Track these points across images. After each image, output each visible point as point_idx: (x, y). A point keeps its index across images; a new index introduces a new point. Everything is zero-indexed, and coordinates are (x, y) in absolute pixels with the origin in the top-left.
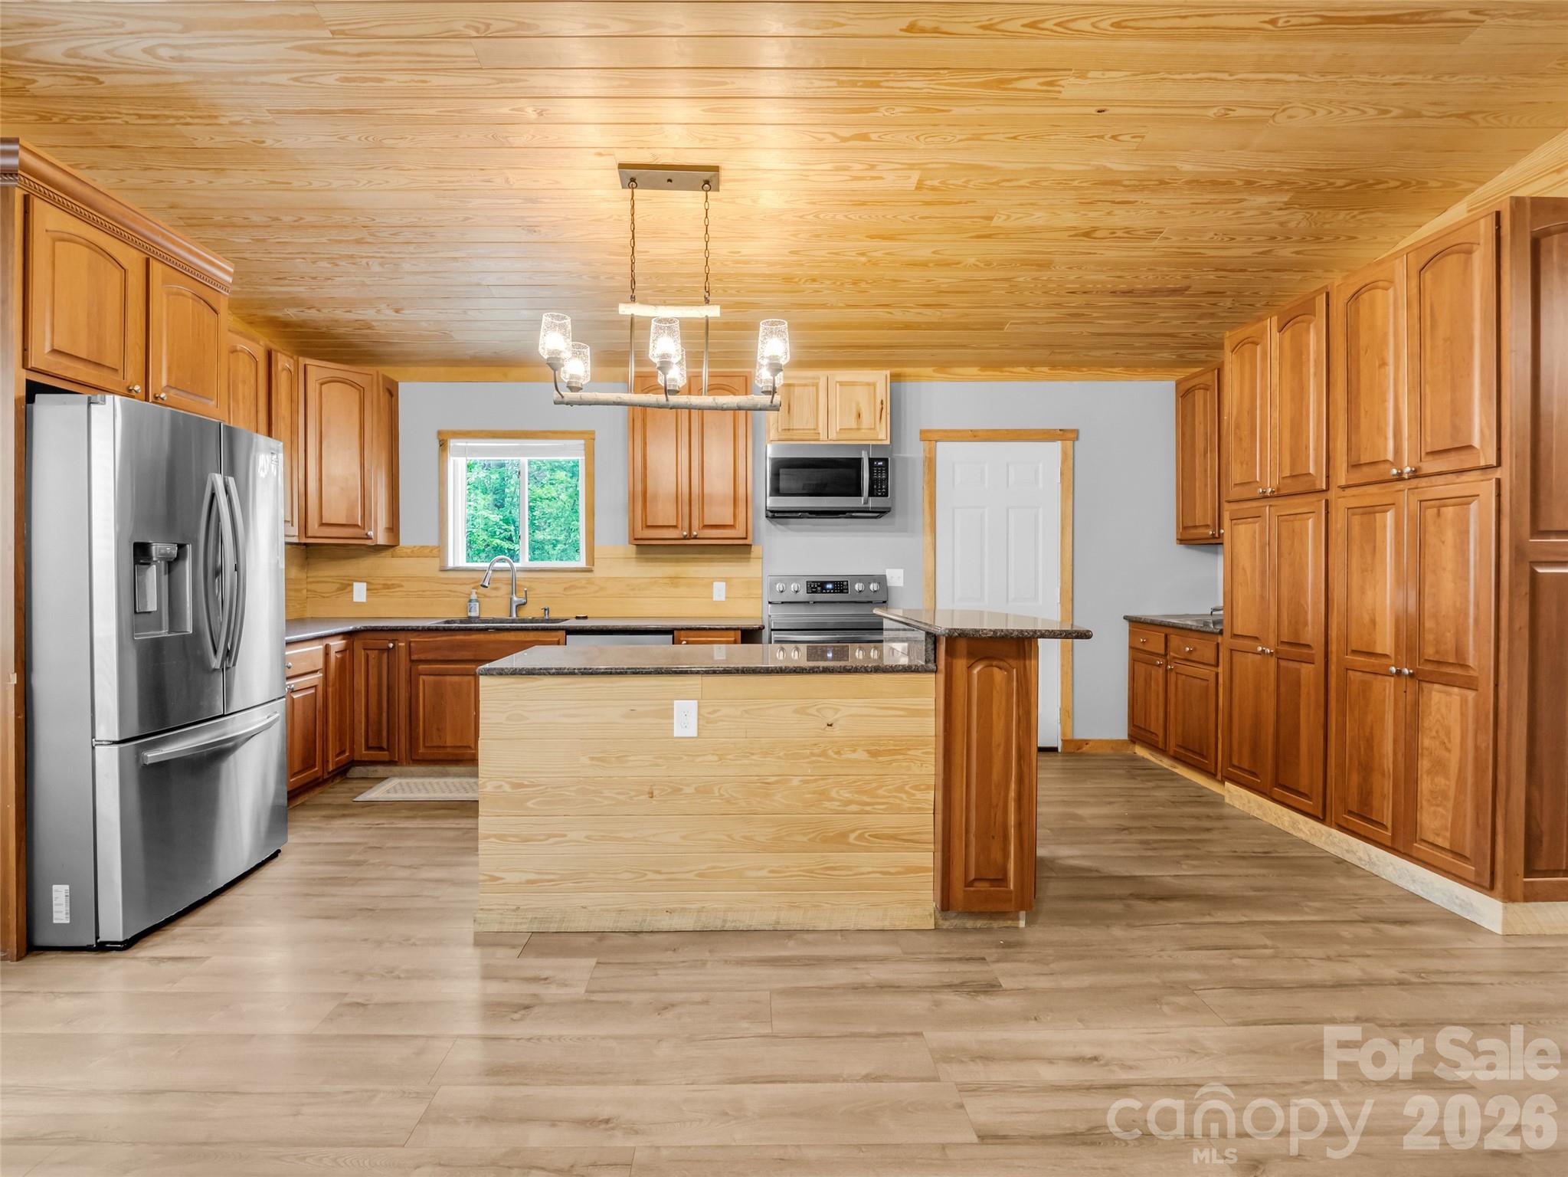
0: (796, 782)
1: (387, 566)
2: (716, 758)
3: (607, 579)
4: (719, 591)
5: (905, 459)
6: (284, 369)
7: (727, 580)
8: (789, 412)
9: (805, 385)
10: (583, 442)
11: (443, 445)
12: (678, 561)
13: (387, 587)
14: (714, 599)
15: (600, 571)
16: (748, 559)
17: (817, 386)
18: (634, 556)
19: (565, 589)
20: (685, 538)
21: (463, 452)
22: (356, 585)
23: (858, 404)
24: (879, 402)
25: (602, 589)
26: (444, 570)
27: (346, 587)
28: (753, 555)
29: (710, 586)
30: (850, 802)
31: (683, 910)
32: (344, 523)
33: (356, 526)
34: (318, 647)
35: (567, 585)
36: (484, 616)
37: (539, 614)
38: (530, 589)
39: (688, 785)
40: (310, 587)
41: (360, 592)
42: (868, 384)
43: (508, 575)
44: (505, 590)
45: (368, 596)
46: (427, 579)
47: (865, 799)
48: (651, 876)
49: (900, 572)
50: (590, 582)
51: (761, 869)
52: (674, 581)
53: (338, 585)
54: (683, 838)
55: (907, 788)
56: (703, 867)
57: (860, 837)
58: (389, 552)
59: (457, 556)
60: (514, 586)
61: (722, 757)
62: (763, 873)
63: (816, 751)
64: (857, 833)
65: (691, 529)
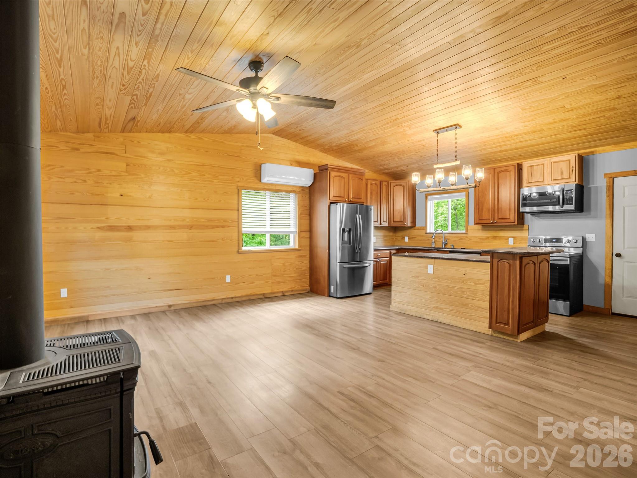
0: (456, 288)
1: (414, 232)
2: (437, 280)
3: (472, 237)
4: (511, 241)
5: (597, 187)
6: (385, 185)
7: (514, 238)
8: (531, 176)
9: (538, 165)
10: (465, 193)
11: (426, 198)
12: (496, 230)
13: (413, 238)
14: (509, 244)
15: (470, 234)
16: (522, 230)
17: (543, 165)
18: (481, 229)
19: (459, 239)
20: (492, 223)
21: (432, 199)
22: (406, 237)
23: (561, 169)
24: (571, 167)
25: (470, 239)
26: (426, 233)
27: (403, 238)
28: (524, 229)
29: (508, 239)
30: (469, 296)
31: (429, 315)
32: (399, 221)
33: (402, 222)
34: (388, 252)
35: (460, 238)
36: (436, 247)
37: (451, 247)
38: (449, 239)
39: (431, 285)
40: (396, 237)
41: (407, 239)
42: (567, 161)
43: (442, 235)
44: (442, 239)
45: (408, 240)
46: (422, 236)
47: (473, 295)
48: (423, 305)
49: (593, 235)
50: (467, 237)
51: (447, 309)
52: (495, 238)
53: (402, 237)
54: (430, 298)
55: (485, 294)
56: (434, 305)
57: (472, 306)
58: (413, 228)
59: (431, 229)
60: (444, 238)
61: (438, 279)
62: (448, 310)
63: (461, 281)
64: (471, 304)
65: (494, 220)
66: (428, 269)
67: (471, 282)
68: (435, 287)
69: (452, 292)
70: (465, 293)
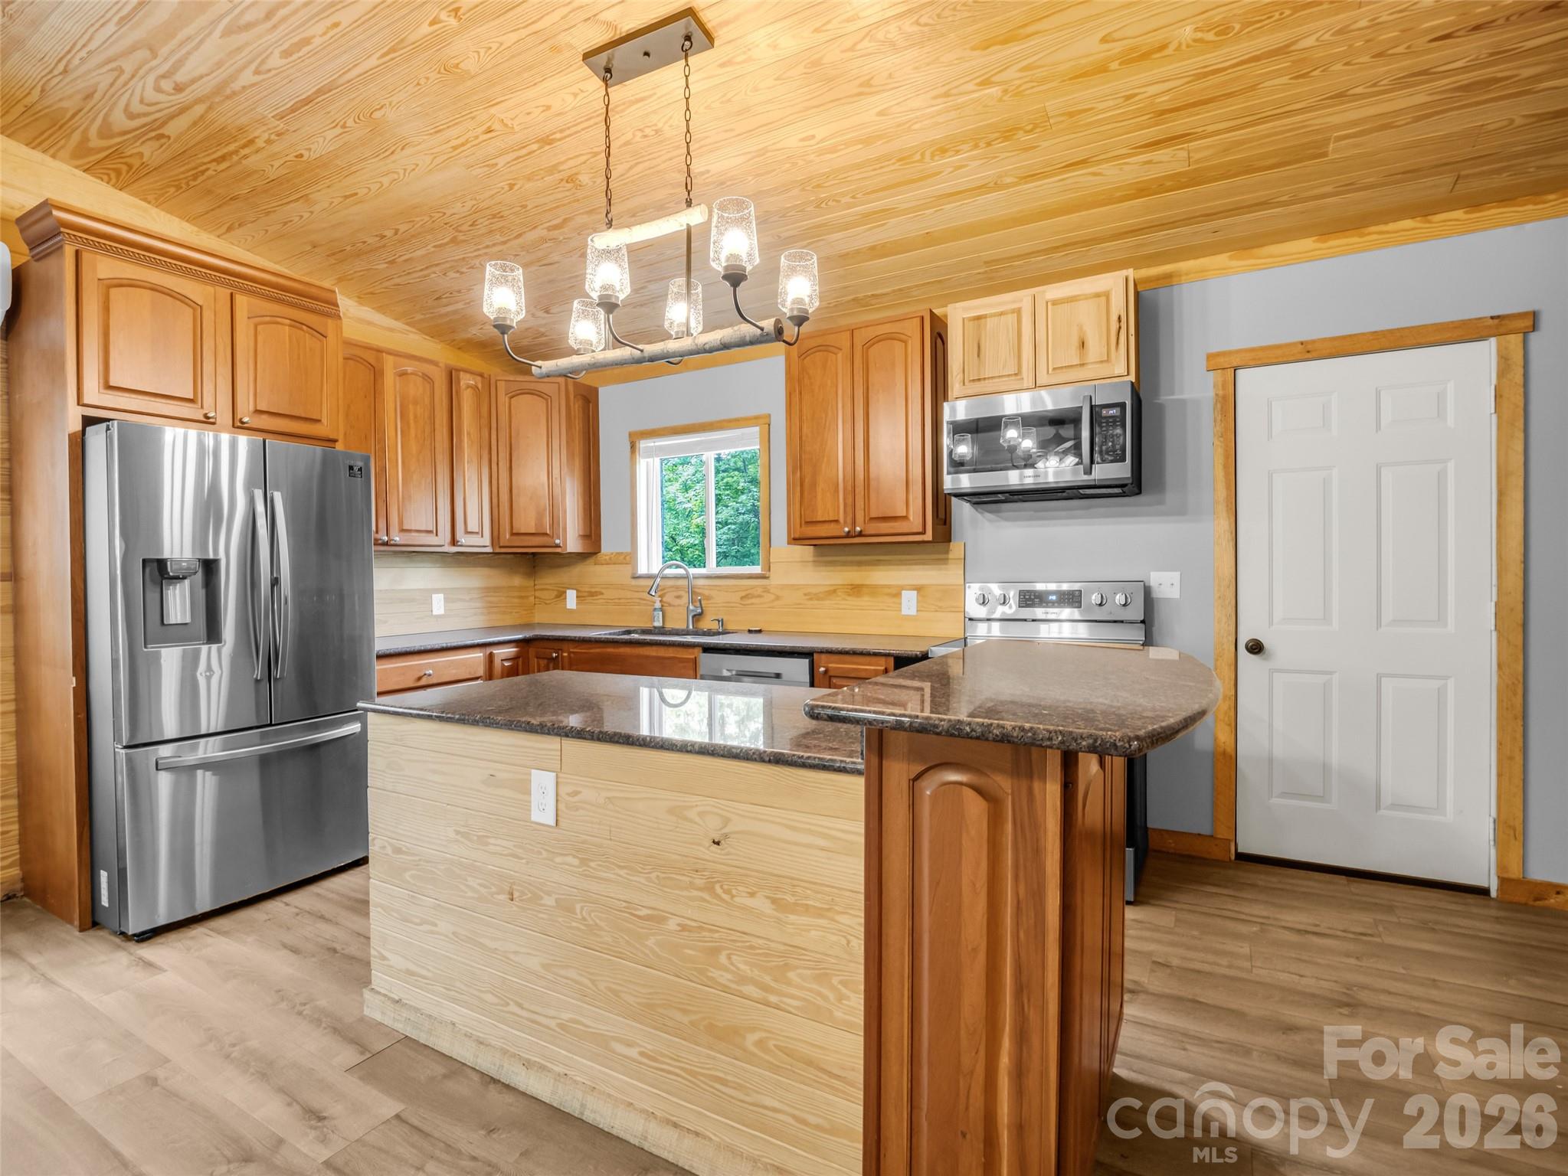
1: (594, 573)
2: (576, 862)
3: (783, 587)
4: (909, 602)
5: (1183, 403)
6: (468, 386)
7: (919, 589)
8: (979, 356)
9: (1001, 314)
10: (757, 429)
11: (633, 447)
12: (860, 564)
13: (592, 594)
14: (903, 613)
15: (776, 579)
16: (945, 561)
17: (1018, 312)
18: (811, 559)
19: (742, 598)
20: (848, 535)
21: (650, 453)
22: (568, 591)
23: (1081, 328)
24: (1114, 318)
25: (778, 598)
26: (636, 577)
27: (561, 595)
28: (951, 556)
29: (898, 595)
30: (743, 980)
31: (540, 1069)
32: (533, 531)
33: (546, 534)
34: (478, 655)
35: (743, 594)
37: (715, 626)
38: (708, 598)
39: (549, 894)
40: (538, 594)
41: (571, 599)
42: (1097, 295)
43: (684, 582)
44: (685, 600)
45: (577, 604)
46: (622, 587)
47: (767, 979)
48: (513, 1008)
49: (1175, 576)
50: (766, 590)
51: (629, 1044)
52: (856, 590)
53: (556, 593)
54: (545, 966)
55: (835, 981)
56: (566, 1016)
57: (760, 1043)
58: (592, 560)
59: (650, 559)
60: (693, 592)
61: (584, 862)
62: (633, 1052)
63: (699, 882)
64: (757, 1036)
65: (854, 524)
66: (530, 794)
67: (752, 895)
68: (565, 907)
69: (651, 942)
70: (723, 959)
